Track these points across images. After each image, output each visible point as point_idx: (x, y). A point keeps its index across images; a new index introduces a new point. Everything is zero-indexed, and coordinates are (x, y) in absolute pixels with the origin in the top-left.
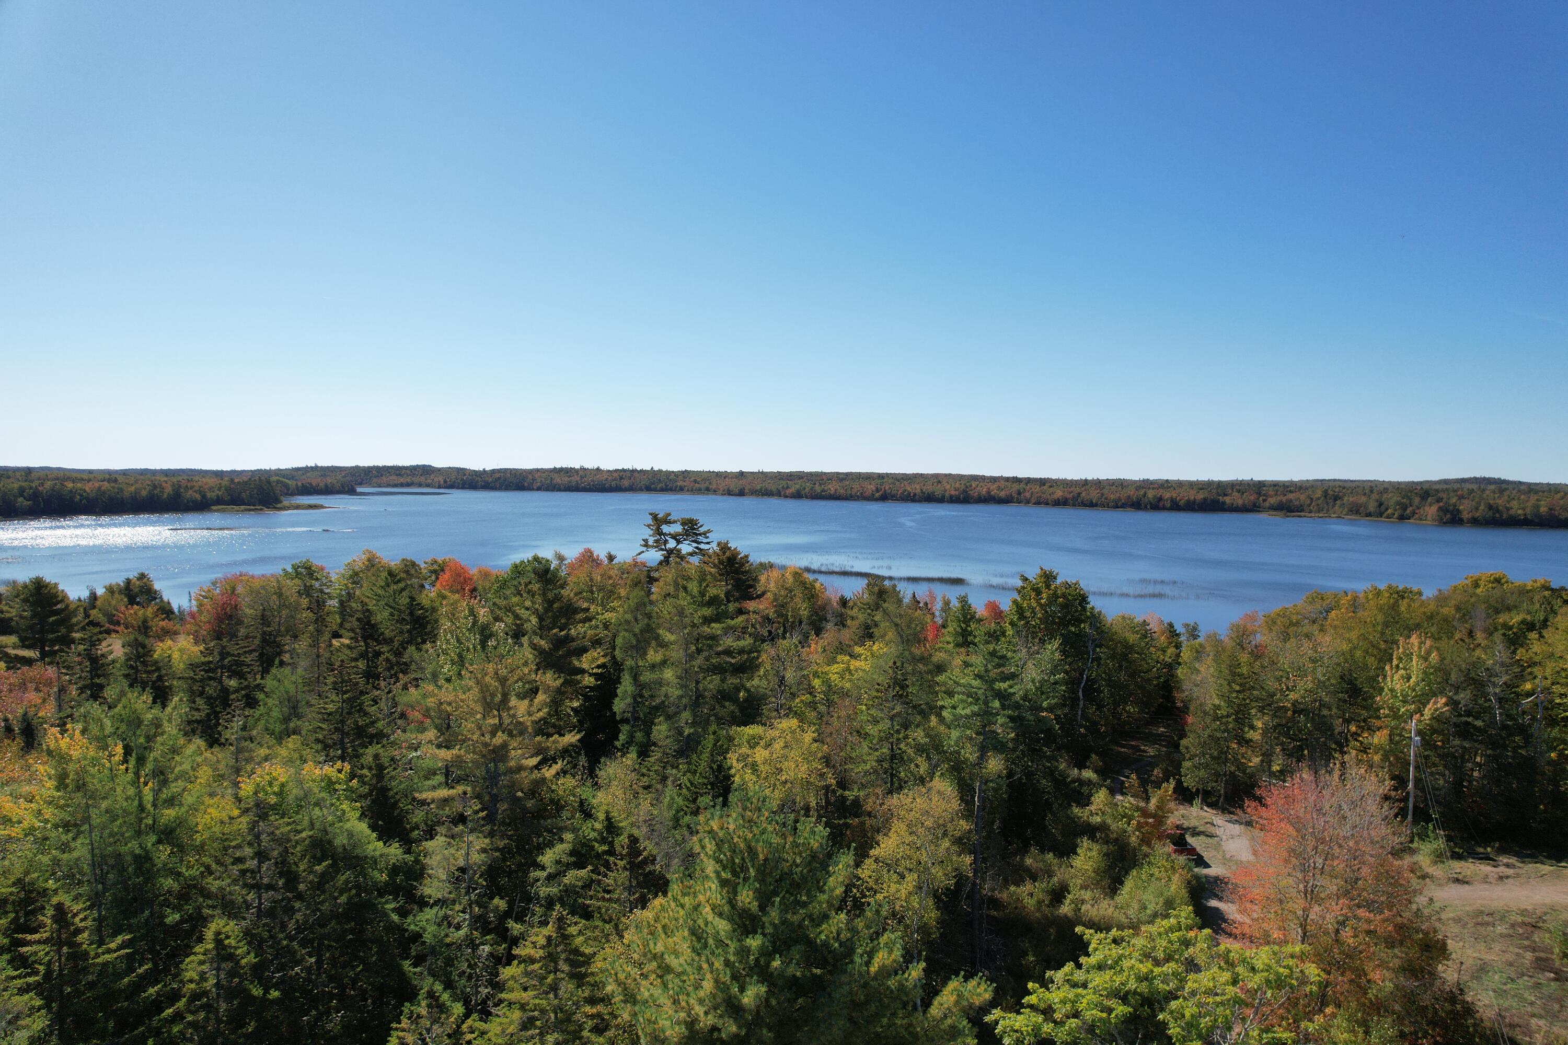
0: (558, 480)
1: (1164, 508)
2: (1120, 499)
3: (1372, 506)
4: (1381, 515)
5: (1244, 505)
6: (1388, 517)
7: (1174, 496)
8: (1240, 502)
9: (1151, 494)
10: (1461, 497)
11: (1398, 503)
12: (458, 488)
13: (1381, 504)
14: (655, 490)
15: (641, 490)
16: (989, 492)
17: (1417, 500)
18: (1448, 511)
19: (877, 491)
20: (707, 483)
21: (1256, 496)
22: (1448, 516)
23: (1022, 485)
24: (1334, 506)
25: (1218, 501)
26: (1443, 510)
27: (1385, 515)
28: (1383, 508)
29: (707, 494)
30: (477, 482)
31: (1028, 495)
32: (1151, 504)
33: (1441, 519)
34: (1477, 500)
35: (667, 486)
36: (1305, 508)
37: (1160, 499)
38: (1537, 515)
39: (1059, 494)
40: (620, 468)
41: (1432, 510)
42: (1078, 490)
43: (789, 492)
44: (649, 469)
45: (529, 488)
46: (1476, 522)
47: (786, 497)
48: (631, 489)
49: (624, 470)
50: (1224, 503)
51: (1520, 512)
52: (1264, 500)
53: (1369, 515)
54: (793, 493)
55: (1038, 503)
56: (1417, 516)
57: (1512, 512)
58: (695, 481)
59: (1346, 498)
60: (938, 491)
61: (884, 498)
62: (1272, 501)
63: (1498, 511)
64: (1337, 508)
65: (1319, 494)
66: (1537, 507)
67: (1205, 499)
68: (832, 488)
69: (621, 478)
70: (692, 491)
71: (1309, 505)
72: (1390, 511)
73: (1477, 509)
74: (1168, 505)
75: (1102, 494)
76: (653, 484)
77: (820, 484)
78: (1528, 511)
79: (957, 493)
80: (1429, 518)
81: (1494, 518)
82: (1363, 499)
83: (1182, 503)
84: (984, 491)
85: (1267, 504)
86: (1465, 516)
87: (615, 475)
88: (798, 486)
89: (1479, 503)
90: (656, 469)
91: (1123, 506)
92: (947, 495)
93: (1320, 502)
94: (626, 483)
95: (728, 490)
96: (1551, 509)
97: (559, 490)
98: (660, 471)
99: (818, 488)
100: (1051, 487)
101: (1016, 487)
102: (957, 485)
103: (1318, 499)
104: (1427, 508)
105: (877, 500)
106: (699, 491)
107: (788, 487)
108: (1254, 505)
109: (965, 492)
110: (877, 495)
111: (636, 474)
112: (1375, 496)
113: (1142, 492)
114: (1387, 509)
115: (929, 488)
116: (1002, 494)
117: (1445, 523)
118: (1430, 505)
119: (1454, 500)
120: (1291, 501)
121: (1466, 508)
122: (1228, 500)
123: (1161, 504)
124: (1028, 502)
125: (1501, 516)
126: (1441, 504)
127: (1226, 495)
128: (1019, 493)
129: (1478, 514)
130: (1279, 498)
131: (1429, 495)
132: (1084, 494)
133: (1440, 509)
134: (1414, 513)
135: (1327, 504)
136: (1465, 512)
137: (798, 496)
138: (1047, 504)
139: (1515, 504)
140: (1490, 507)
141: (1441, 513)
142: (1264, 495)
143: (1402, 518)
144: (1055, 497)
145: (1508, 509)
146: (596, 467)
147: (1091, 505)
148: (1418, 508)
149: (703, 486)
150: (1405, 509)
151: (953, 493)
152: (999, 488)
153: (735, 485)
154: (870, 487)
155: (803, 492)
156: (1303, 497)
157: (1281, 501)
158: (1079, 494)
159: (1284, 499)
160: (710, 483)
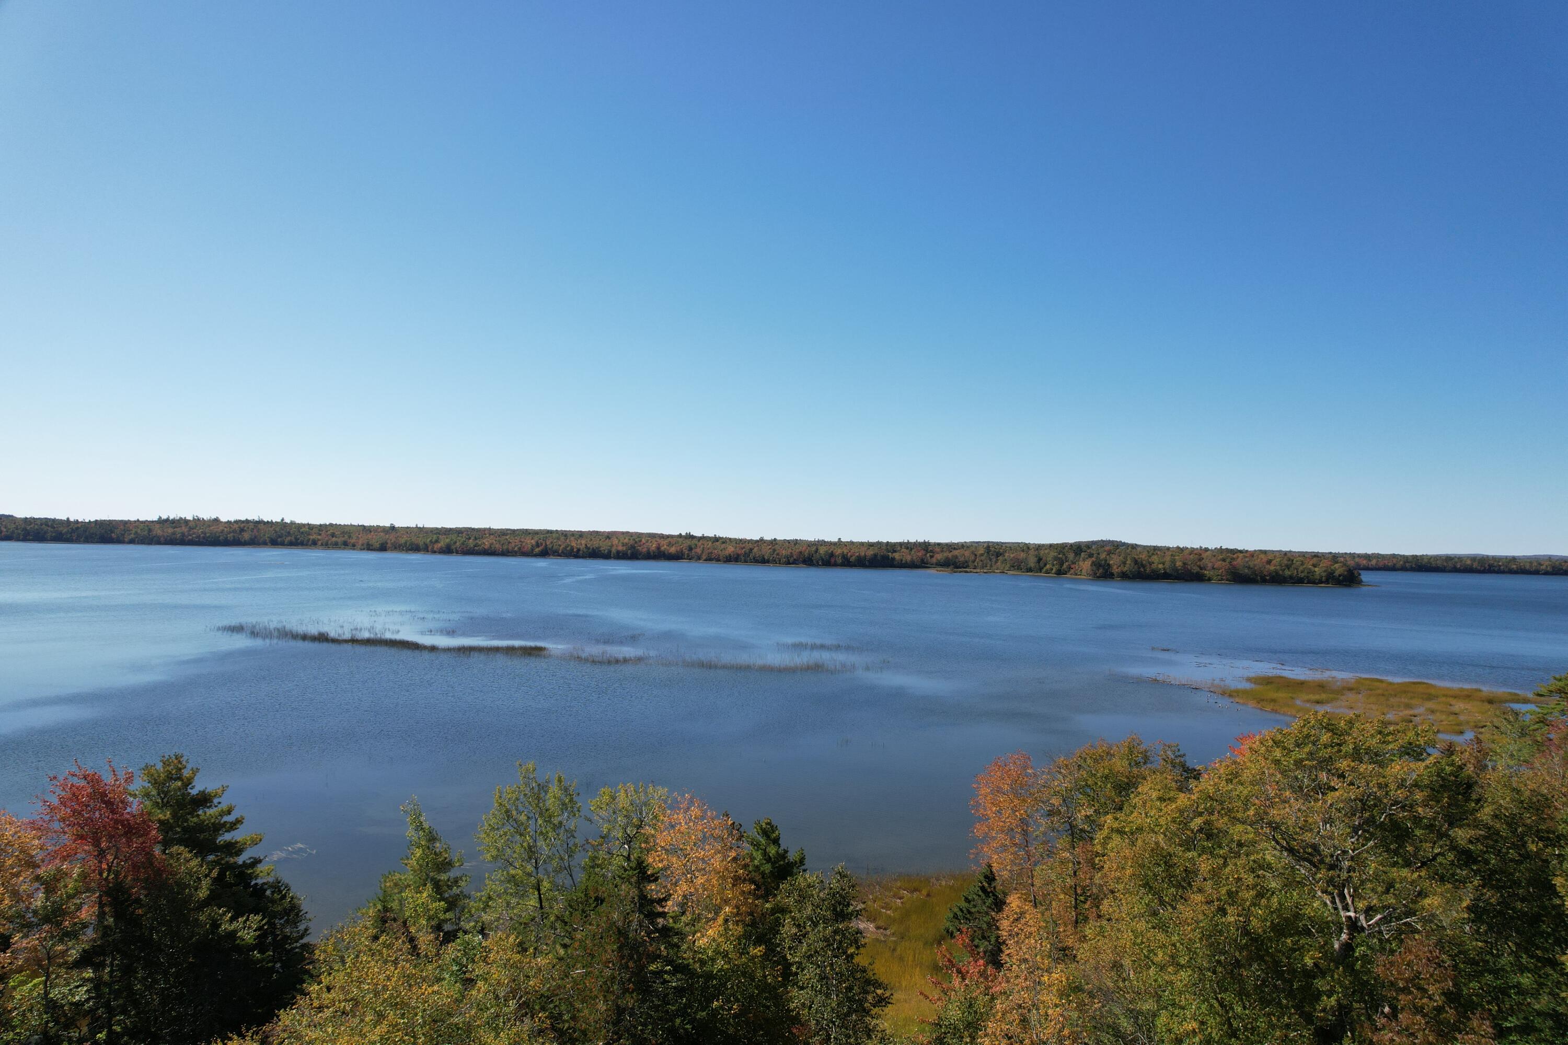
0: (158, 531)
1: (835, 565)
2: (792, 556)
3: (1032, 562)
4: (1040, 570)
5: (912, 561)
6: (1047, 572)
7: (845, 552)
8: (909, 558)
9: (822, 550)
10: (1109, 553)
11: (1056, 558)
12: (18, 540)
13: (1040, 560)
14: (282, 544)
15: (265, 544)
16: (658, 548)
17: (1071, 556)
18: (1100, 566)
19: (538, 545)
20: (346, 537)
21: (923, 552)
22: (1101, 570)
23: (695, 541)
24: (996, 562)
25: (888, 557)
26: (1097, 565)
27: (1044, 570)
28: (1042, 564)
29: (344, 549)
30: (46, 533)
31: (699, 551)
32: (823, 560)
33: (1095, 574)
34: (1123, 555)
35: (297, 539)
36: (970, 563)
37: (832, 555)
38: (1177, 570)
39: (730, 549)
40: (243, 519)
41: (1086, 565)
42: (751, 546)
43: (437, 546)
44: (279, 520)
45: (119, 541)
46: (1124, 576)
47: (434, 552)
48: (253, 542)
49: (247, 521)
50: (893, 559)
51: (1161, 566)
52: (932, 557)
53: (1030, 570)
54: (441, 548)
55: (709, 559)
56: (1072, 571)
57: (1154, 566)
58: (333, 535)
59: (1007, 555)
60: (604, 546)
61: (544, 554)
62: (939, 557)
63: (1143, 566)
64: (999, 563)
65: (981, 551)
66: (1173, 562)
67: (875, 555)
68: (486, 543)
69: (242, 530)
70: (326, 545)
71: (974, 562)
72: (1048, 566)
73: (1124, 563)
74: (840, 561)
75: (774, 550)
76: (280, 537)
77: (476, 539)
78: (1167, 565)
79: (624, 548)
80: (1084, 572)
81: (1139, 572)
82: (1023, 555)
83: (853, 559)
84: (653, 547)
85: (934, 560)
86: (1115, 570)
87: (236, 526)
88: (448, 540)
89: (1125, 558)
90: (288, 521)
91: (795, 562)
92: (614, 550)
93: (983, 558)
94: (246, 536)
95: (368, 544)
96: (1184, 564)
97: (159, 543)
98: (292, 523)
99: (471, 543)
100: (723, 543)
101: (688, 542)
102: (626, 541)
103: (982, 555)
104: (1081, 563)
105: (536, 556)
106: (336, 546)
107: (437, 541)
108: (922, 561)
109: (633, 547)
110: (537, 550)
111: (261, 526)
112: (1032, 552)
113: (814, 549)
114: (1045, 565)
115: (595, 544)
116: (673, 550)
117: (1099, 577)
118: (1084, 560)
119: (1103, 556)
120: (956, 557)
121: (1114, 561)
122: (897, 556)
123: (833, 560)
124: (699, 558)
125: (1145, 570)
126: (1093, 559)
127: (895, 551)
128: (690, 549)
129: (1126, 569)
130: (945, 554)
131: (1081, 551)
132: (755, 550)
133: (1093, 564)
134: (1070, 568)
135: (991, 560)
136: (1115, 567)
137: (448, 550)
138: (718, 560)
139: (1155, 559)
140: (1136, 562)
141: (1094, 568)
142: (931, 551)
143: (1059, 573)
144: (727, 553)
145: (1151, 564)
146: (214, 517)
147: (763, 561)
148: (1074, 563)
149: (340, 540)
150: (1062, 565)
151: (620, 548)
152: (670, 544)
153: (376, 540)
154: (530, 542)
155: (453, 547)
156: (967, 553)
157: (947, 558)
158: (751, 550)
159: (950, 555)
160: (350, 537)
